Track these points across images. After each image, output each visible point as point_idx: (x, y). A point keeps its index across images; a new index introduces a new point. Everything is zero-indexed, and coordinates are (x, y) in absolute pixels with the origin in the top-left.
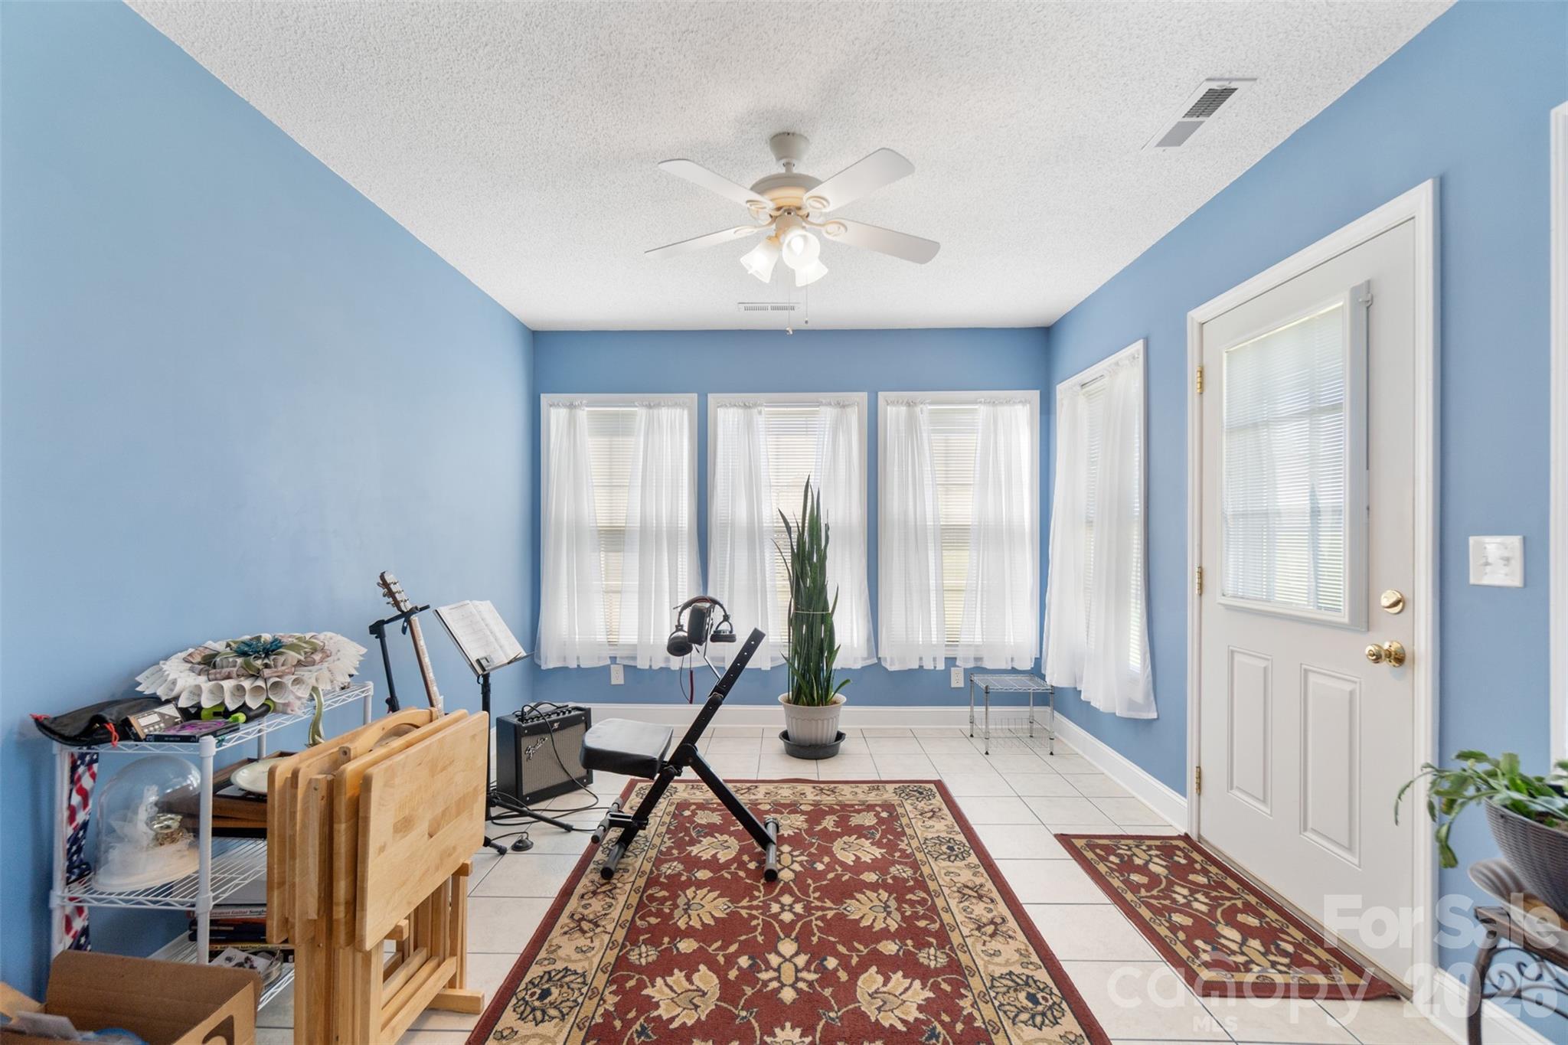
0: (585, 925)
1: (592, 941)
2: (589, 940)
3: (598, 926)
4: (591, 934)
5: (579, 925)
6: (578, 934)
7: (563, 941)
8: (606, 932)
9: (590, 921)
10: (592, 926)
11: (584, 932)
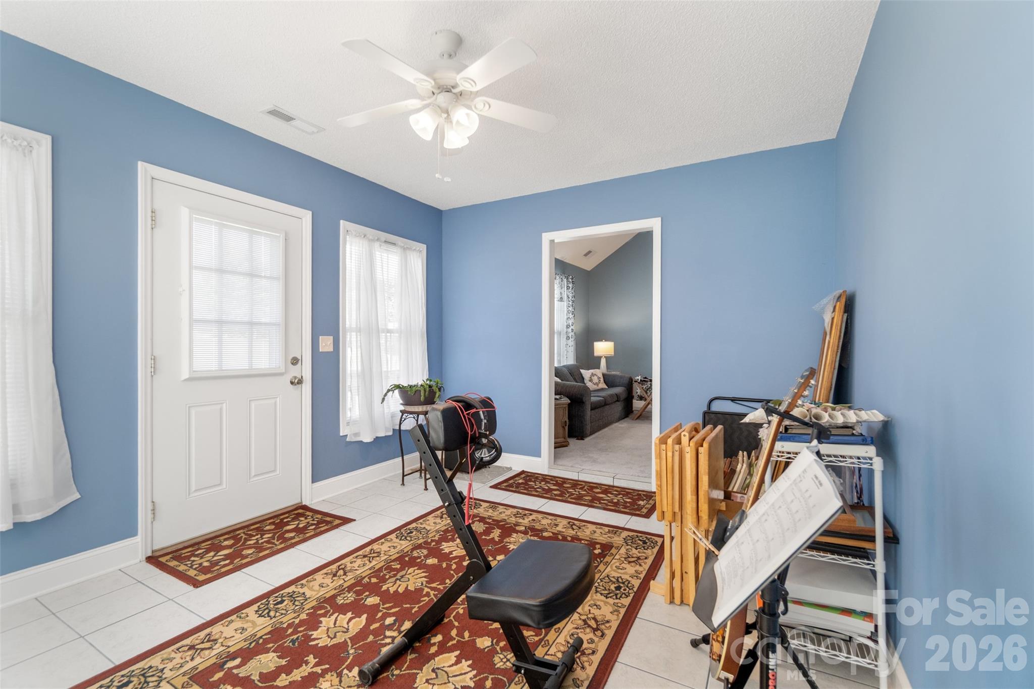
0: (592, 623)
1: (590, 610)
2: (591, 612)
3: (584, 621)
4: (589, 616)
5: (598, 625)
6: (599, 618)
7: (609, 617)
8: (579, 614)
9: (589, 626)
10: (588, 622)
11: (595, 619)
